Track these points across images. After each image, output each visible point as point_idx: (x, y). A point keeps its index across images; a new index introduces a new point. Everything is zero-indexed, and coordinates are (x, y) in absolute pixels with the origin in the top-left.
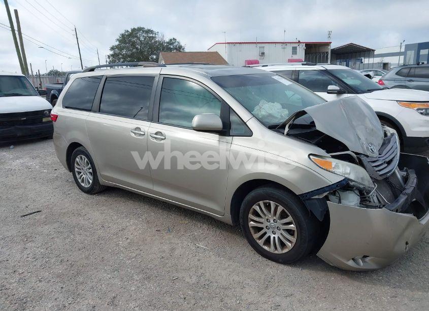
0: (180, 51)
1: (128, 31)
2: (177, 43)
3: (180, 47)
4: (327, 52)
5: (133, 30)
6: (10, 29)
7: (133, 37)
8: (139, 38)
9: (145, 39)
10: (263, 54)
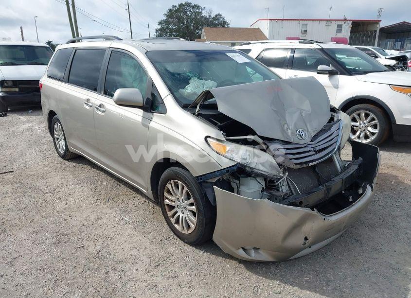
0: (224, 27)
1: (175, 6)
2: (221, 19)
3: (225, 23)
4: (376, 31)
5: (181, 5)
6: (65, 3)
7: (180, 12)
8: (185, 13)
9: (192, 14)
10: (305, 31)
